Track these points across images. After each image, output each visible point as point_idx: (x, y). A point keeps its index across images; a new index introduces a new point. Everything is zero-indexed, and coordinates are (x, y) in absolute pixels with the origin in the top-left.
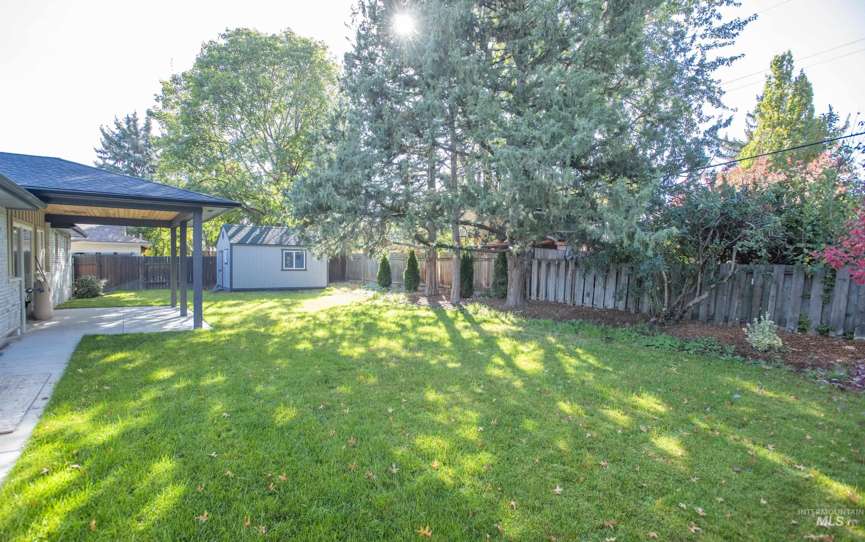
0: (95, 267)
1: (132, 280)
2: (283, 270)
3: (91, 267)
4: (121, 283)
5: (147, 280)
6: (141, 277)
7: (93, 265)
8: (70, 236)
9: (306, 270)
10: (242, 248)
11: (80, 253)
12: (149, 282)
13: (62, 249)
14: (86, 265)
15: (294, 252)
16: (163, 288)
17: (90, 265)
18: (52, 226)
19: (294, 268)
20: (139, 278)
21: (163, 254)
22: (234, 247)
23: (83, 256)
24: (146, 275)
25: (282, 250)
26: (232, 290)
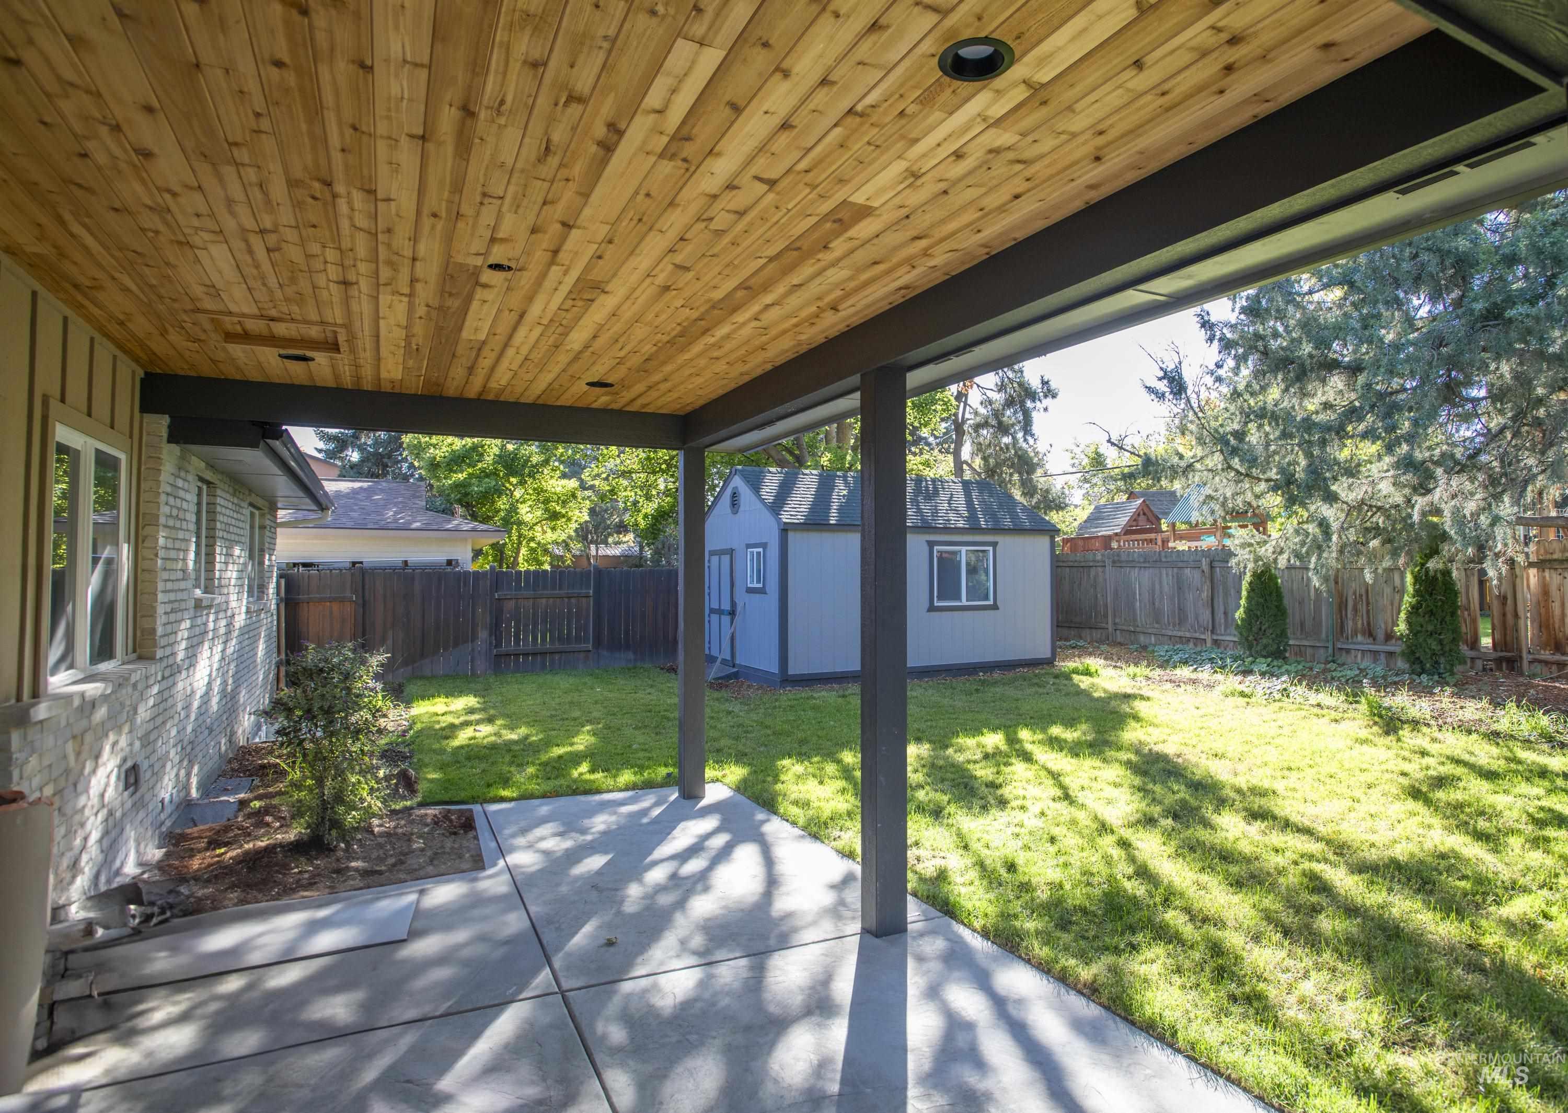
0: (349, 608)
1: (456, 645)
2: (932, 608)
3: (335, 607)
4: (423, 656)
5: (499, 644)
6: (483, 634)
7: (342, 600)
8: (273, 508)
9: (995, 607)
10: (814, 538)
11: (305, 565)
12: (503, 648)
13: (237, 551)
14: (321, 600)
15: (964, 549)
16: (543, 667)
17: (332, 600)
18: (174, 437)
19: (964, 602)
20: (474, 638)
21: (516, 563)
22: (791, 535)
23: (314, 572)
24: (496, 630)
25: (931, 544)
26: (788, 680)
